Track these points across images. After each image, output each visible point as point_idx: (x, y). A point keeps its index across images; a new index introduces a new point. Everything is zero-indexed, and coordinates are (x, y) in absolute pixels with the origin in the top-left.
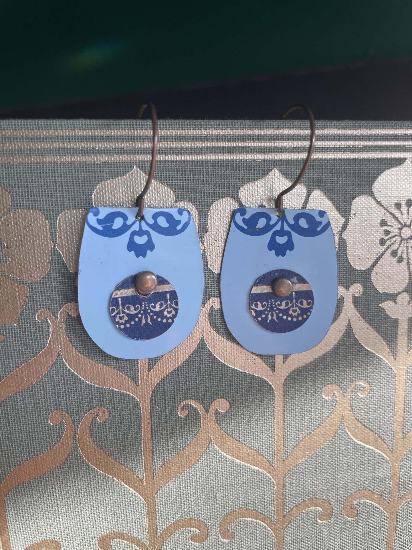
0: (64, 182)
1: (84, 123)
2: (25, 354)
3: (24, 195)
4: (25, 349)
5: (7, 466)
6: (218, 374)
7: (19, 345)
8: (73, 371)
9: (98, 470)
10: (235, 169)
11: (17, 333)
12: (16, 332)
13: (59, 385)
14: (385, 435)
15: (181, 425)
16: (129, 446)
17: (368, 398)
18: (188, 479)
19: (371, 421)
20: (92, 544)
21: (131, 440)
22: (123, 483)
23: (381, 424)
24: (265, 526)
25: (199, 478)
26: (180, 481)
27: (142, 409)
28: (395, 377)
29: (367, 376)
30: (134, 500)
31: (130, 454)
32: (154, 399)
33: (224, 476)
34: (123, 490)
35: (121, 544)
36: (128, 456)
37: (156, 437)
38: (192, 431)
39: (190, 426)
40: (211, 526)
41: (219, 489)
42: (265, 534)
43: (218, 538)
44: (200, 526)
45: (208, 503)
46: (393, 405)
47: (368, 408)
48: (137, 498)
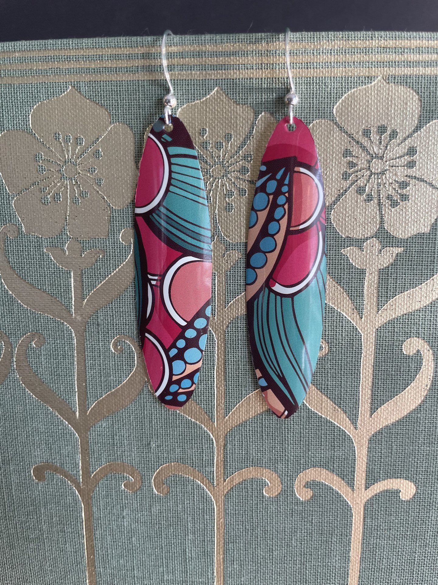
14: (347, 408)
15: (115, 361)
16: (63, 377)
17: (326, 361)
18: (121, 420)
19: (329, 388)
20: (27, 471)
21: (65, 371)
22: (57, 414)
23: (342, 394)
24: (203, 488)
25: (133, 421)
26: (113, 421)
27: (75, 340)
28: (361, 340)
29: (325, 334)
30: (67, 433)
31: (64, 384)
32: (87, 330)
33: (158, 423)
34: (56, 421)
35: (55, 477)
36: (62, 386)
37: (90, 371)
38: (126, 370)
39: (124, 365)
40: (145, 475)
41: (154, 437)
42: (204, 497)
43: (152, 490)
44: (133, 473)
45: (142, 450)
46: (358, 373)
47: (326, 372)
48: (70, 432)
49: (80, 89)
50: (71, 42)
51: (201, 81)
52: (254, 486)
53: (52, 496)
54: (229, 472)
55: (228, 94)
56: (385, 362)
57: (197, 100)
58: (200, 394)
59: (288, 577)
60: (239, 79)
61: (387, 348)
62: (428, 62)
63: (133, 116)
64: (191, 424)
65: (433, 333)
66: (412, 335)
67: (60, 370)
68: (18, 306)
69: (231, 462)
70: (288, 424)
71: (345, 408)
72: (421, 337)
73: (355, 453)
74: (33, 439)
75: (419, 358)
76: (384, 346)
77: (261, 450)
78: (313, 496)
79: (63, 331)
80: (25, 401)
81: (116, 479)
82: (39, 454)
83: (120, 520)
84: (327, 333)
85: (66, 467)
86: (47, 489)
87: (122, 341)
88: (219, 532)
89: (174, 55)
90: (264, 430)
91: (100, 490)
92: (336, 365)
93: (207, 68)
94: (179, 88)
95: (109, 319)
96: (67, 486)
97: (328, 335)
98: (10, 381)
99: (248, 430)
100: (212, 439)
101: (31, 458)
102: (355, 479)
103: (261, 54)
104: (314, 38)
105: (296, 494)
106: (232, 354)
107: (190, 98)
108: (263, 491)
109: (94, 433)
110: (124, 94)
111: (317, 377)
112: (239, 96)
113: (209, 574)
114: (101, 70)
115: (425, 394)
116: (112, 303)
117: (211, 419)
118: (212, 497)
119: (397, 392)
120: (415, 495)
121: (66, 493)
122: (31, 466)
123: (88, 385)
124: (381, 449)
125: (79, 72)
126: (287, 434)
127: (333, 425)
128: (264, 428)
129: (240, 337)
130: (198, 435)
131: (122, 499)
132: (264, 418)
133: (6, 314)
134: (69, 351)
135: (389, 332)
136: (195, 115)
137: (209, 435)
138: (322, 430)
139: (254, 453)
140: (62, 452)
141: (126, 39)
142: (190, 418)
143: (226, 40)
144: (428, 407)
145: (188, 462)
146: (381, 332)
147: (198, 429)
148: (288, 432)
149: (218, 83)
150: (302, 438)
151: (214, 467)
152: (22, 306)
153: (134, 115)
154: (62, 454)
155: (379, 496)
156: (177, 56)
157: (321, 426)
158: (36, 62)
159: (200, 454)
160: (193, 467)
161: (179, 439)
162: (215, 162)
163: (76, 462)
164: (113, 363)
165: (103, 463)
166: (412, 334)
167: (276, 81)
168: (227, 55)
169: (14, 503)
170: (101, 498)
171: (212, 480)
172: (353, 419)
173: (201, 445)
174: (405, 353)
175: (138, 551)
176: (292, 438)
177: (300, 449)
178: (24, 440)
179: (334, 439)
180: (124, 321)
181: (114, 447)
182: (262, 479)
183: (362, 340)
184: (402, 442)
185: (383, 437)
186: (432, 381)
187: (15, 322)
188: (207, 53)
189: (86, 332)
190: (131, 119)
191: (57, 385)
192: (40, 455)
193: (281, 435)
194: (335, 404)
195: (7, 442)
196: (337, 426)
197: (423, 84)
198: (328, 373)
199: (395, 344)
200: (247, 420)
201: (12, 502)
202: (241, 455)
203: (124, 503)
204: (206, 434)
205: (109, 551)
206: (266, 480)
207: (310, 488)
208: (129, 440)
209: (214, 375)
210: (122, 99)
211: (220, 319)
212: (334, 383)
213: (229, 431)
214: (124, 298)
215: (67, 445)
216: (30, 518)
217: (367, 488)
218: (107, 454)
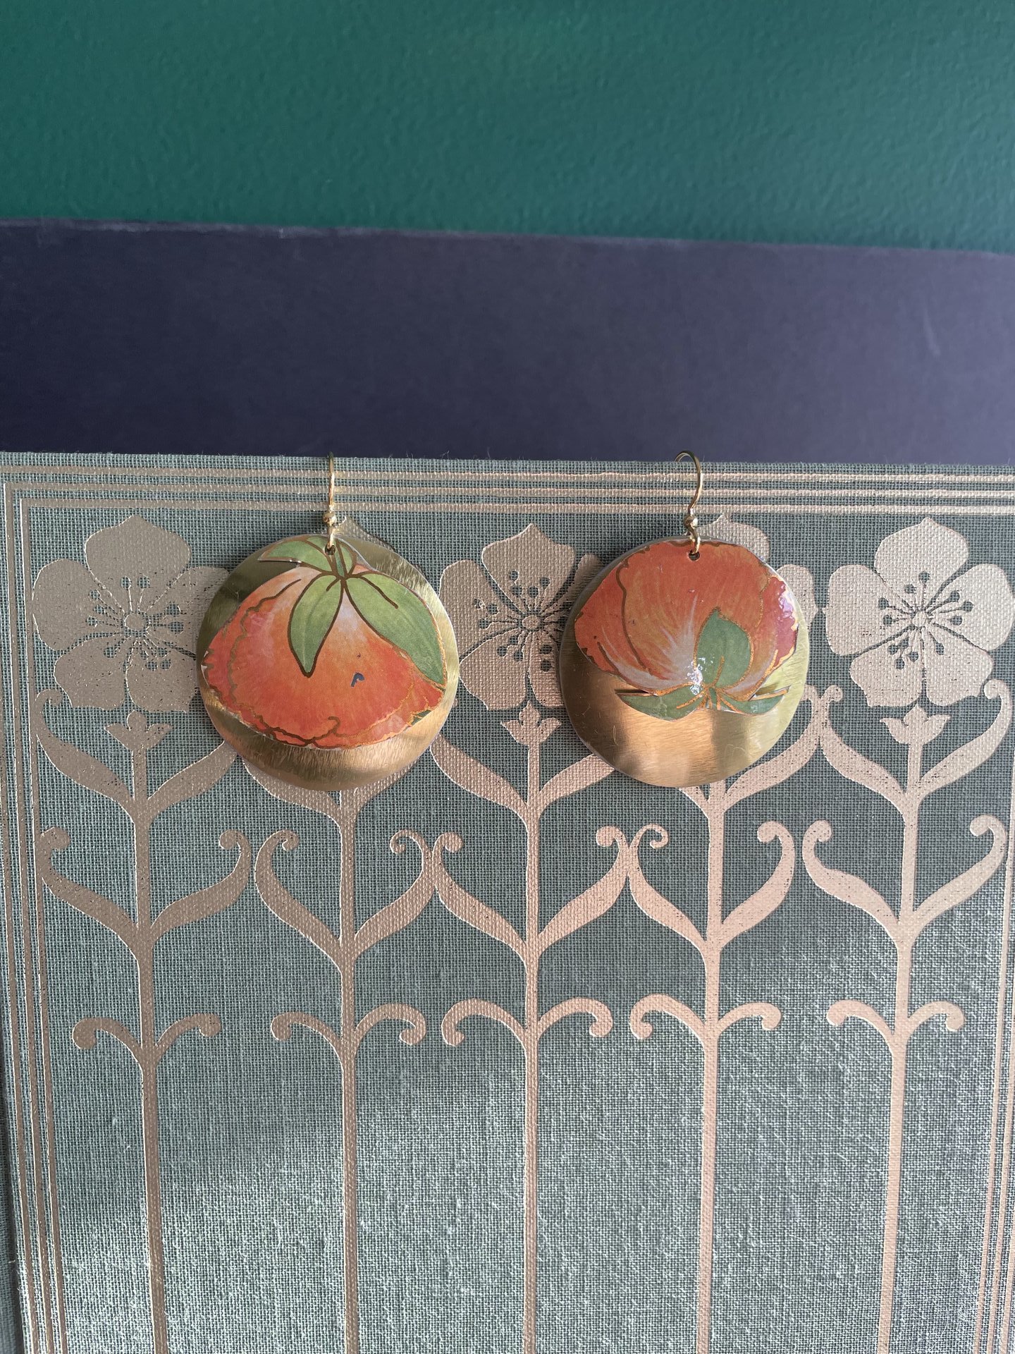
0: (256, 533)
1: (284, 461)
2: (195, 751)
3: (206, 549)
4: (195, 745)
5: (161, 901)
6: (446, 799)
7: (188, 739)
8: (254, 778)
9: (280, 918)
10: (477, 523)
11: (187, 722)
12: (185, 721)
13: (236, 795)
14: (693, 912)
15: (394, 865)
16: (323, 889)
17: (666, 853)
18: (401, 944)
19: (670, 888)
20: (263, 1026)
21: (326, 880)
22: (311, 940)
23: (687, 894)
24: (510, 1031)
25: (416, 945)
26: (389, 946)
27: (342, 838)
28: (707, 825)
29: (664, 820)
30: (325, 967)
31: (323, 899)
32: (359, 825)
33: (451, 946)
34: (310, 951)
35: (304, 1030)
36: (320, 902)
37: (360, 880)
38: (409, 875)
39: (407, 868)
40: (431, 1019)
41: (444, 965)
42: (510, 1044)
43: (441, 1040)
44: (416, 1017)
45: (428, 984)
46: (706, 868)
47: (666, 867)
48: (329, 965)
49: (358, 521)
50: (348, 463)
51: (511, 516)
52: (577, 1024)
53: (298, 1060)
54: (544, 1006)
55: (544, 532)
56: (737, 852)
57: (507, 537)
58: (506, 903)
59: (623, 1149)
60: (557, 514)
61: (738, 835)
62: (777, 499)
63: (426, 555)
64: (495, 944)
65: (792, 815)
66: (768, 819)
67: (319, 881)
68: (263, 795)
69: (547, 992)
70: (619, 938)
71: (690, 913)
72: (779, 820)
73: (704, 971)
74: (275, 978)
75: (777, 846)
76: (735, 832)
77: (586, 973)
78: (653, 1032)
79: (326, 827)
80: (267, 926)
81: (392, 1028)
82: (283, 999)
83: (394, 1087)
84: (666, 818)
85: (322, 1016)
86: (291, 1050)
87: (405, 837)
88: (531, 1093)
89: (478, 484)
90: (589, 947)
91: (368, 1045)
92: (677, 858)
93: (519, 501)
94: (484, 524)
95: (389, 809)
96: (321, 1043)
97: (668, 820)
98: (246, 900)
99: (569, 948)
100: (522, 962)
101: (271, 1006)
102: (706, 1006)
103: (584, 486)
104: (645, 469)
105: (632, 1031)
106: (549, 849)
107: (498, 535)
108: (588, 1030)
109: (362, 964)
110: (416, 528)
111: (655, 874)
112: (557, 535)
113: (517, 1154)
114: (387, 499)
115: (786, 891)
116: (393, 788)
117: (522, 935)
118: (522, 1044)
119: (752, 890)
120: (780, 1023)
121: (319, 1053)
122: (270, 1019)
123: (357, 899)
124: (736, 964)
125: (358, 500)
126: (618, 950)
127: (676, 936)
128: (589, 945)
129: (558, 827)
130: (504, 959)
131: (399, 1057)
132: (589, 931)
133: (245, 807)
134: (332, 853)
135: (740, 815)
136: (503, 555)
137: (519, 957)
138: (662, 943)
139: (576, 979)
140: (316, 993)
141: (418, 463)
142: (493, 937)
143: (541, 469)
144: (791, 907)
145: (489, 997)
146: (730, 815)
147: (504, 951)
148: (620, 949)
149: (532, 518)
150: (637, 955)
151: (524, 1002)
152: (270, 795)
153: (428, 553)
154: (316, 997)
155: (736, 1026)
156: (482, 485)
157: (662, 938)
158: (301, 484)
159: (506, 984)
160: (496, 1003)
161: (479, 966)
162: (528, 611)
163: (335, 1008)
164: (392, 866)
165: (374, 1006)
166: (768, 817)
167: (601, 518)
168: (543, 486)
169: (240, 1076)
170: (368, 1056)
171: (522, 1020)
172: (700, 927)
173: (507, 972)
174: (760, 841)
175: (419, 1130)
176: (625, 956)
177: (636, 969)
178: (261, 982)
179: (678, 954)
180: (409, 811)
181: (390, 983)
182: (588, 1014)
183: (709, 826)
184: (762, 953)
185: (738, 949)
186: (794, 874)
187: (257, 817)
188: (518, 484)
189: (357, 827)
190: (424, 559)
191: (313, 900)
192: (284, 1001)
193: (612, 953)
194: (678, 908)
195: (237, 986)
196: (682, 937)
197: (772, 523)
198: (668, 868)
199: (748, 829)
200: (567, 935)
201: (239, 1074)
202: (560, 982)
203: (401, 1060)
204: (514, 956)
205: (377, 1133)
206: (593, 1015)
207: (649, 1022)
208: (410, 972)
209: (525, 877)
210: (412, 534)
211: (533, 805)
212: (676, 881)
213: (545, 952)
214: (408, 781)
215: (324, 984)
216: (264, 1096)
217: (720, 1017)
218: (379, 992)
